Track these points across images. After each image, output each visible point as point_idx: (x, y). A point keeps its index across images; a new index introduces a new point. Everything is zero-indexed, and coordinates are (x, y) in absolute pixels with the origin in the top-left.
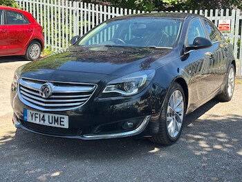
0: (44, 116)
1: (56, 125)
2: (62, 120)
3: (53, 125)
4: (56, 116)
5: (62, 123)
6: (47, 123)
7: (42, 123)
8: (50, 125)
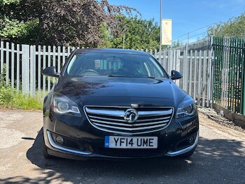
0: (132, 140)
1: (145, 147)
2: (151, 141)
3: (142, 147)
4: (146, 138)
5: (151, 144)
6: (135, 146)
7: (129, 146)
8: (139, 147)
